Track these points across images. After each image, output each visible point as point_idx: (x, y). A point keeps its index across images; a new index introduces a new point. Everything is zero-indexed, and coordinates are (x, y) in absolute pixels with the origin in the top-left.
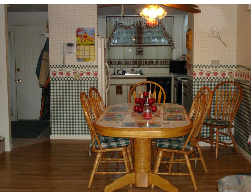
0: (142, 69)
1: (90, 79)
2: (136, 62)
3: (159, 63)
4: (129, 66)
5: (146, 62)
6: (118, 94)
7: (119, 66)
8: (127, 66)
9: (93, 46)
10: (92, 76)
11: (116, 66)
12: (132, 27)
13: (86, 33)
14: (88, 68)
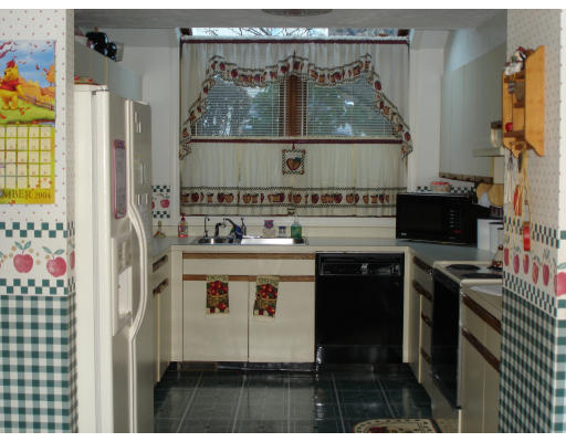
0: (303, 222)
1: (32, 291)
2: (282, 197)
3: (361, 202)
4: (257, 210)
5: (315, 198)
6: (212, 311)
7: (221, 210)
8: (249, 210)
9: (45, 130)
10: (40, 272)
11: (211, 210)
12: (268, 78)
13: (11, 64)
14: (23, 234)
